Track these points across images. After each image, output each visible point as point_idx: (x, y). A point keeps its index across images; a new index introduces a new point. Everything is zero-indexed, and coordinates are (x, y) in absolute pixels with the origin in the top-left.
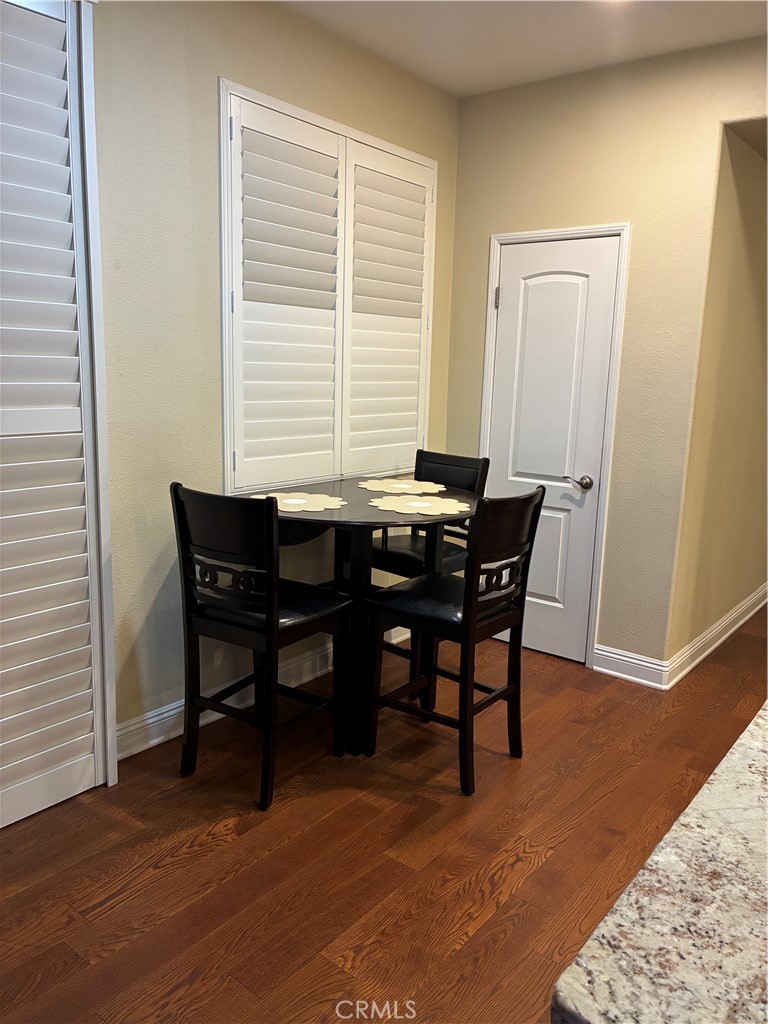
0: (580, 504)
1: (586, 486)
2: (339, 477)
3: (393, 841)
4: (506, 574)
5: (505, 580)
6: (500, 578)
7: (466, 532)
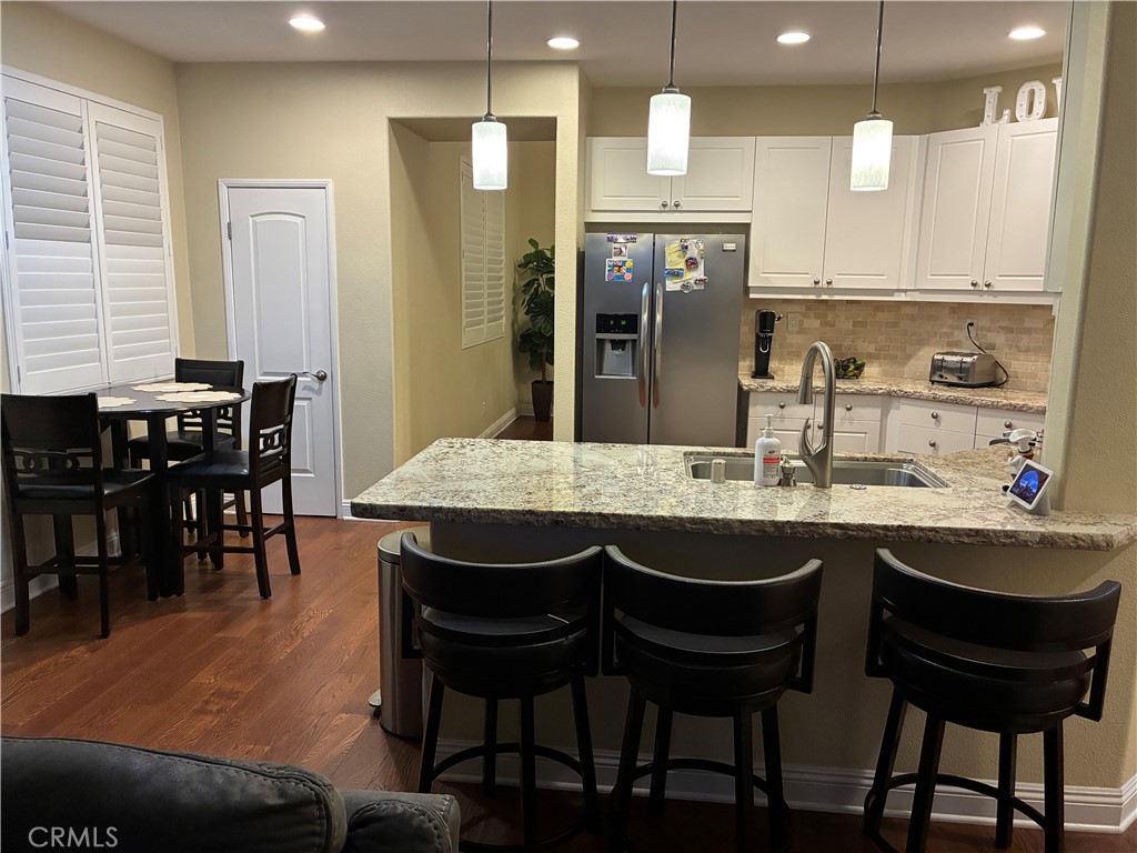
0: (319, 392)
1: (322, 378)
2: (107, 386)
3: (220, 629)
4: (277, 436)
5: (276, 442)
6: (273, 441)
7: (230, 422)
